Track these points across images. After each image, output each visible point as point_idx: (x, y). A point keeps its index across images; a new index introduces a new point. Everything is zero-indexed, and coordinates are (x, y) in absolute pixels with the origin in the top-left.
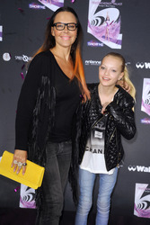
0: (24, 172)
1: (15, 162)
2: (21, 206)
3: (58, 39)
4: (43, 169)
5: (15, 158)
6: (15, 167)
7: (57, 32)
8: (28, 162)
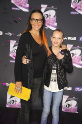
0: (21, 92)
1: (16, 88)
2: (7, 106)
3: (33, 26)
4: (30, 90)
5: (16, 86)
6: (16, 90)
7: (33, 23)
8: (23, 87)
